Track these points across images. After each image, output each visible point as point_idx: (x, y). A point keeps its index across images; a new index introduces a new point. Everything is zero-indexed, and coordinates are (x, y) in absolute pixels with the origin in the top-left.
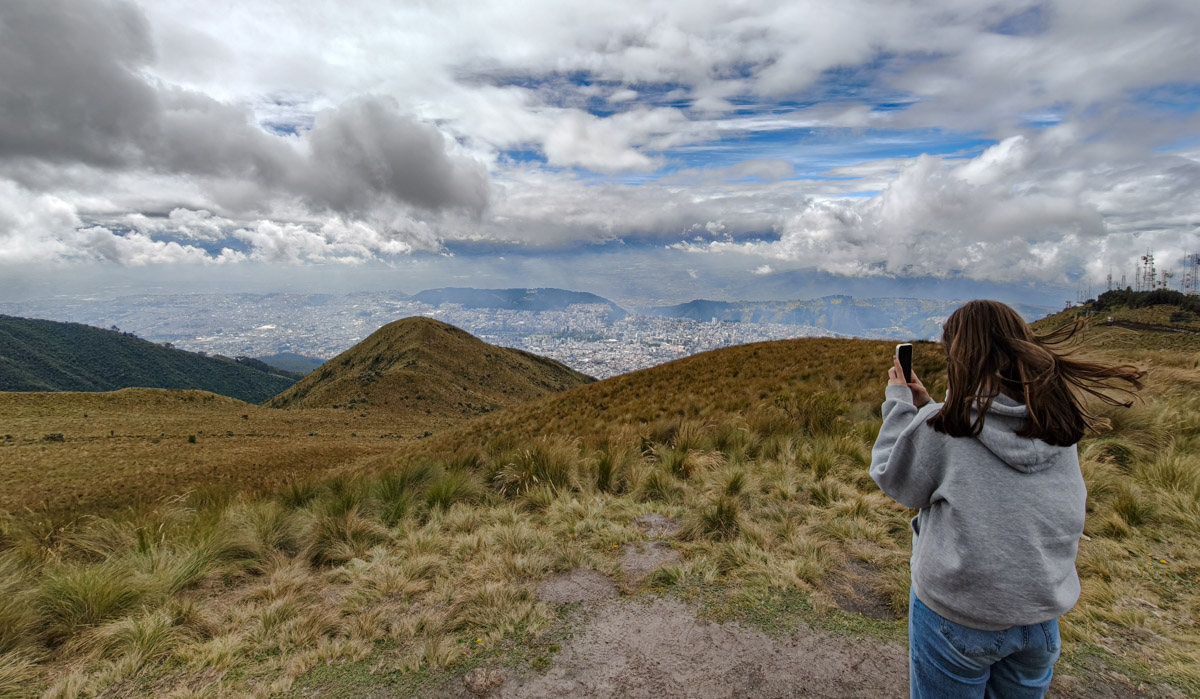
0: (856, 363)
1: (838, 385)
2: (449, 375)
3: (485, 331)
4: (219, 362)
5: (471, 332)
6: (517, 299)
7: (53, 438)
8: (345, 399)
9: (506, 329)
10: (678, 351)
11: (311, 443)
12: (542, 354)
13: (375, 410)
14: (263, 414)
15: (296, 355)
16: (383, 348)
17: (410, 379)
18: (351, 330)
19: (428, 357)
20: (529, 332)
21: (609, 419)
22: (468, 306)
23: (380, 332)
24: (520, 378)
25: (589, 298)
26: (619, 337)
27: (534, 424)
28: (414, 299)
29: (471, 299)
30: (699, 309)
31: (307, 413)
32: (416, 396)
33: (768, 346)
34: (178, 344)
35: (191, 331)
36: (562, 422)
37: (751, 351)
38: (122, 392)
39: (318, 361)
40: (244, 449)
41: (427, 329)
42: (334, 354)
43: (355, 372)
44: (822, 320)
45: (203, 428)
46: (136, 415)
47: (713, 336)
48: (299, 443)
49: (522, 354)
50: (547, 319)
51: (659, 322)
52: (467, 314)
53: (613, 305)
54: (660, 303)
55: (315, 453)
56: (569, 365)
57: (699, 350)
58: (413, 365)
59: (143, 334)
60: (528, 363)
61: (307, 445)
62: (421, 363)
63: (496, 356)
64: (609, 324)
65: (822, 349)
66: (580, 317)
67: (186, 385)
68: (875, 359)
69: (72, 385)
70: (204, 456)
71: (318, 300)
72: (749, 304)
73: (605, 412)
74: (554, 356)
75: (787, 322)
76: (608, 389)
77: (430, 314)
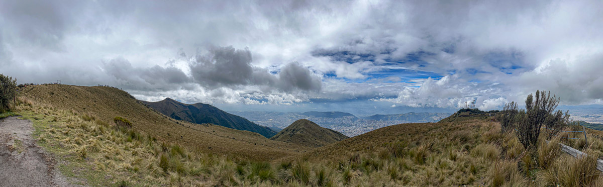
0: (414, 130)
1: (409, 136)
2: (311, 136)
3: (321, 123)
4: (261, 127)
5: (317, 124)
6: (329, 114)
7: (234, 138)
8: (286, 140)
9: (326, 123)
10: (372, 129)
11: (279, 150)
12: (336, 130)
13: (293, 144)
14: (269, 141)
15: (276, 127)
16: (295, 127)
17: (301, 136)
18: (289, 123)
19: (305, 130)
20: (332, 124)
21: (349, 150)
22: (316, 117)
23: (294, 123)
24: (329, 137)
25: (348, 114)
26: (356, 125)
27: (330, 151)
28: (303, 114)
29: (317, 114)
30: (377, 117)
31: (278, 142)
32: (302, 140)
33: (393, 126)
34: (254, 122)
35: (256, 119)
36: (337, 151)
37: (389, 128)
38: (244, 131)
39: (281, 129)
40: (265, 149)
41: (306, 122)
42: (284, 128)
43: (289, 133)
44: (407, 119)
45: (258, 142)
46: (246, 137)
47: (381, 124)
48: (276, 150)
49: (330, 130)
50: (337, 120)
51: (367, 121)
52: (316, 119)
53: (354, 116)
54: (367, 115)
55: (279, 153)
56: (343, 133)
57: (377, 128)
58: (302, 132)
59: (248, 119)
60: (332, 133)
61: (277, 151)
62: (305, 132)
63: (323, 130)
64: (353, 122)
65: (406, 126)
66: (345, 120)
67: (255, 131)
68: (418, 128)
69: (238, 128)
70: (257, 148)
71: (281, 114)
72: (390, 115)
73: (348, 148)
74: (339, 131)
75: (399, 120)
76: (350, 141)
77: (307, 118)
